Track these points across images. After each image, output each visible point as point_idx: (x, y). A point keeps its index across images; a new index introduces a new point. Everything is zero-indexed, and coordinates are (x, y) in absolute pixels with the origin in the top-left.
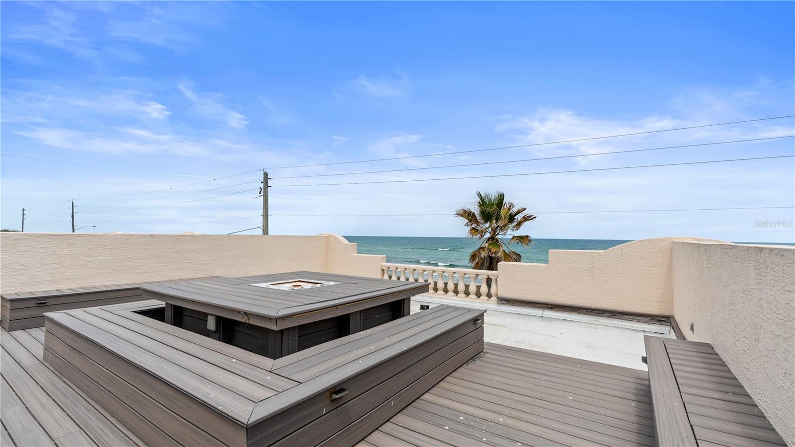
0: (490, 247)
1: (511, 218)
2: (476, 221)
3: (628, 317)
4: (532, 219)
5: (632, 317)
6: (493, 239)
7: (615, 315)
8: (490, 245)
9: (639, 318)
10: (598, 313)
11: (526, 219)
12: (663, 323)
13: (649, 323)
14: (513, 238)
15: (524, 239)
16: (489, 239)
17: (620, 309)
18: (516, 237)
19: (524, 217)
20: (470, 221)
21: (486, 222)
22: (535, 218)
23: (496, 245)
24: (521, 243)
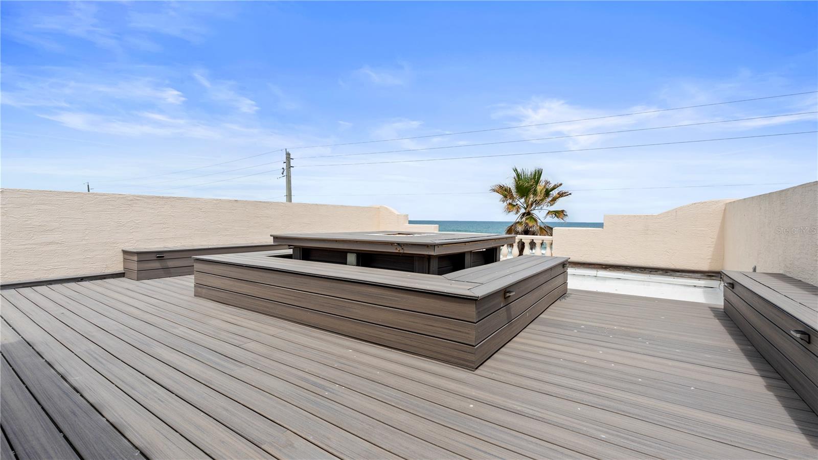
0: (527, 221)
1: (547, 193)
2: (512, 197)
3: (680, 273)
4: (567, 195)
5: (684, 274)
6: (528, 214)
7: (667, 272)
8: (526, 219)
9: (690, 274)
10: (651, 271)
11: (561, 195)
12: (714, 278)
13: (699, 279)
14: (548, 213)
15: (559, 214)
16: (524, 214)
17: (672, 267)
18: (551, 212)
19: (558, 194)
20: (505, 197)
21: (522, 198)
22: (570, 194)
23: (532, 219)
24: (558, 218)
